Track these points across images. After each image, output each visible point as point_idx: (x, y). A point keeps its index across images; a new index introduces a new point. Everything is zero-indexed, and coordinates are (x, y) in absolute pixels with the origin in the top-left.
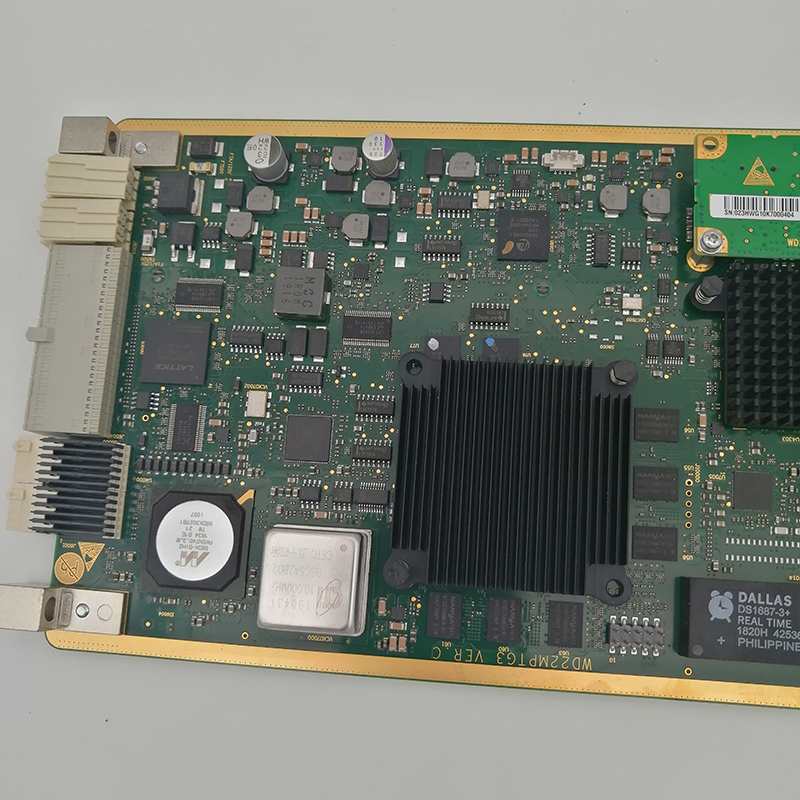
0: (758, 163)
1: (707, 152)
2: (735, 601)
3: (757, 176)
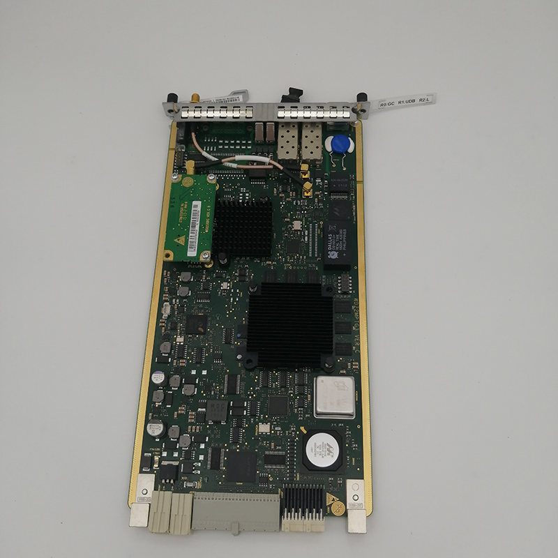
0: (176, 240)
1: (170, 257)
2: (331, 251)
3: (181, 241)
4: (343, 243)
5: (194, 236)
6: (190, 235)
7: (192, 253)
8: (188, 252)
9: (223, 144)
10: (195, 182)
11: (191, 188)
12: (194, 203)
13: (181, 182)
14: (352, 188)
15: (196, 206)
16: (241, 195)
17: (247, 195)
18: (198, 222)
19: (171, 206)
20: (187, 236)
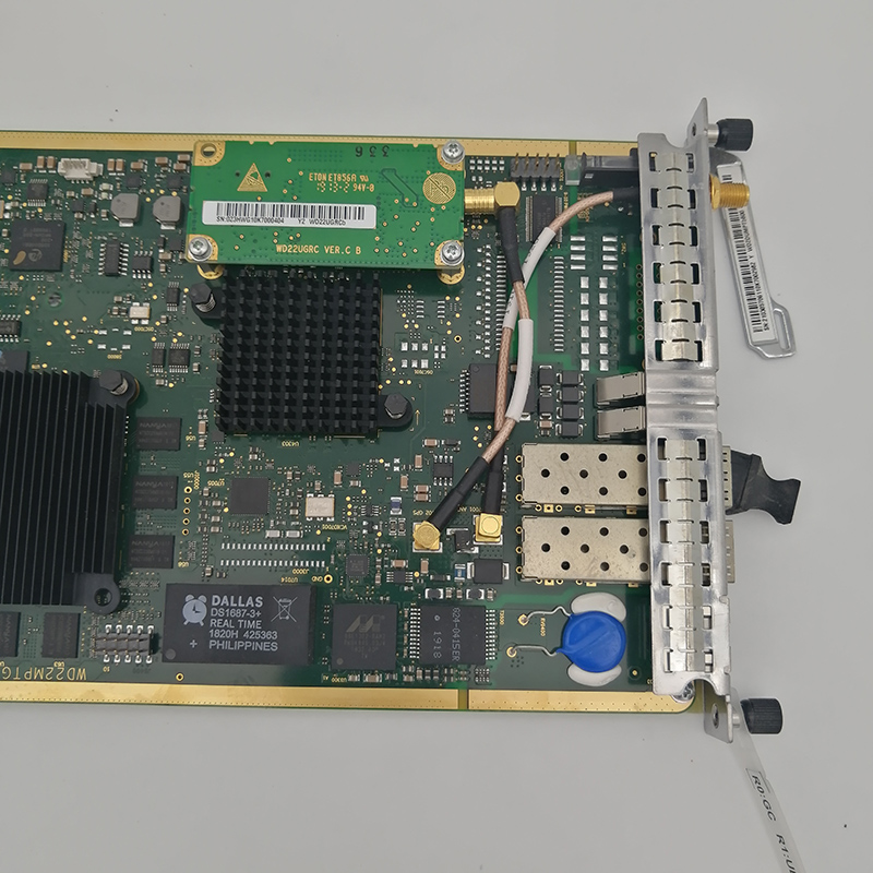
0: (254, 169)
1: (204, 159)
2: (208, 605)
3: (252, 182)
4: (233, 640)
5: (261, 215)
6: (269, 205)
7: (211, 212)
8: (214, 204)
9: (594, 291)
10: (438, 207)
11: (420, 197)
12: (371, 211)
13: (437, 168)
14: (441, 675)
15: (360, 215)
16: (425, 348)
17: (425, 364)
18: (307, 224)
19: (359, 149)
20: (265, 197)
